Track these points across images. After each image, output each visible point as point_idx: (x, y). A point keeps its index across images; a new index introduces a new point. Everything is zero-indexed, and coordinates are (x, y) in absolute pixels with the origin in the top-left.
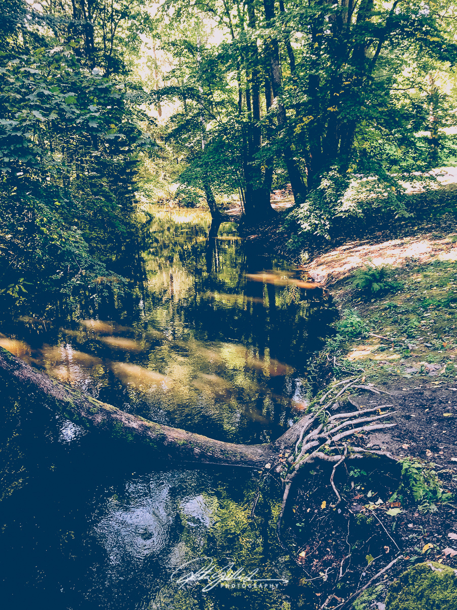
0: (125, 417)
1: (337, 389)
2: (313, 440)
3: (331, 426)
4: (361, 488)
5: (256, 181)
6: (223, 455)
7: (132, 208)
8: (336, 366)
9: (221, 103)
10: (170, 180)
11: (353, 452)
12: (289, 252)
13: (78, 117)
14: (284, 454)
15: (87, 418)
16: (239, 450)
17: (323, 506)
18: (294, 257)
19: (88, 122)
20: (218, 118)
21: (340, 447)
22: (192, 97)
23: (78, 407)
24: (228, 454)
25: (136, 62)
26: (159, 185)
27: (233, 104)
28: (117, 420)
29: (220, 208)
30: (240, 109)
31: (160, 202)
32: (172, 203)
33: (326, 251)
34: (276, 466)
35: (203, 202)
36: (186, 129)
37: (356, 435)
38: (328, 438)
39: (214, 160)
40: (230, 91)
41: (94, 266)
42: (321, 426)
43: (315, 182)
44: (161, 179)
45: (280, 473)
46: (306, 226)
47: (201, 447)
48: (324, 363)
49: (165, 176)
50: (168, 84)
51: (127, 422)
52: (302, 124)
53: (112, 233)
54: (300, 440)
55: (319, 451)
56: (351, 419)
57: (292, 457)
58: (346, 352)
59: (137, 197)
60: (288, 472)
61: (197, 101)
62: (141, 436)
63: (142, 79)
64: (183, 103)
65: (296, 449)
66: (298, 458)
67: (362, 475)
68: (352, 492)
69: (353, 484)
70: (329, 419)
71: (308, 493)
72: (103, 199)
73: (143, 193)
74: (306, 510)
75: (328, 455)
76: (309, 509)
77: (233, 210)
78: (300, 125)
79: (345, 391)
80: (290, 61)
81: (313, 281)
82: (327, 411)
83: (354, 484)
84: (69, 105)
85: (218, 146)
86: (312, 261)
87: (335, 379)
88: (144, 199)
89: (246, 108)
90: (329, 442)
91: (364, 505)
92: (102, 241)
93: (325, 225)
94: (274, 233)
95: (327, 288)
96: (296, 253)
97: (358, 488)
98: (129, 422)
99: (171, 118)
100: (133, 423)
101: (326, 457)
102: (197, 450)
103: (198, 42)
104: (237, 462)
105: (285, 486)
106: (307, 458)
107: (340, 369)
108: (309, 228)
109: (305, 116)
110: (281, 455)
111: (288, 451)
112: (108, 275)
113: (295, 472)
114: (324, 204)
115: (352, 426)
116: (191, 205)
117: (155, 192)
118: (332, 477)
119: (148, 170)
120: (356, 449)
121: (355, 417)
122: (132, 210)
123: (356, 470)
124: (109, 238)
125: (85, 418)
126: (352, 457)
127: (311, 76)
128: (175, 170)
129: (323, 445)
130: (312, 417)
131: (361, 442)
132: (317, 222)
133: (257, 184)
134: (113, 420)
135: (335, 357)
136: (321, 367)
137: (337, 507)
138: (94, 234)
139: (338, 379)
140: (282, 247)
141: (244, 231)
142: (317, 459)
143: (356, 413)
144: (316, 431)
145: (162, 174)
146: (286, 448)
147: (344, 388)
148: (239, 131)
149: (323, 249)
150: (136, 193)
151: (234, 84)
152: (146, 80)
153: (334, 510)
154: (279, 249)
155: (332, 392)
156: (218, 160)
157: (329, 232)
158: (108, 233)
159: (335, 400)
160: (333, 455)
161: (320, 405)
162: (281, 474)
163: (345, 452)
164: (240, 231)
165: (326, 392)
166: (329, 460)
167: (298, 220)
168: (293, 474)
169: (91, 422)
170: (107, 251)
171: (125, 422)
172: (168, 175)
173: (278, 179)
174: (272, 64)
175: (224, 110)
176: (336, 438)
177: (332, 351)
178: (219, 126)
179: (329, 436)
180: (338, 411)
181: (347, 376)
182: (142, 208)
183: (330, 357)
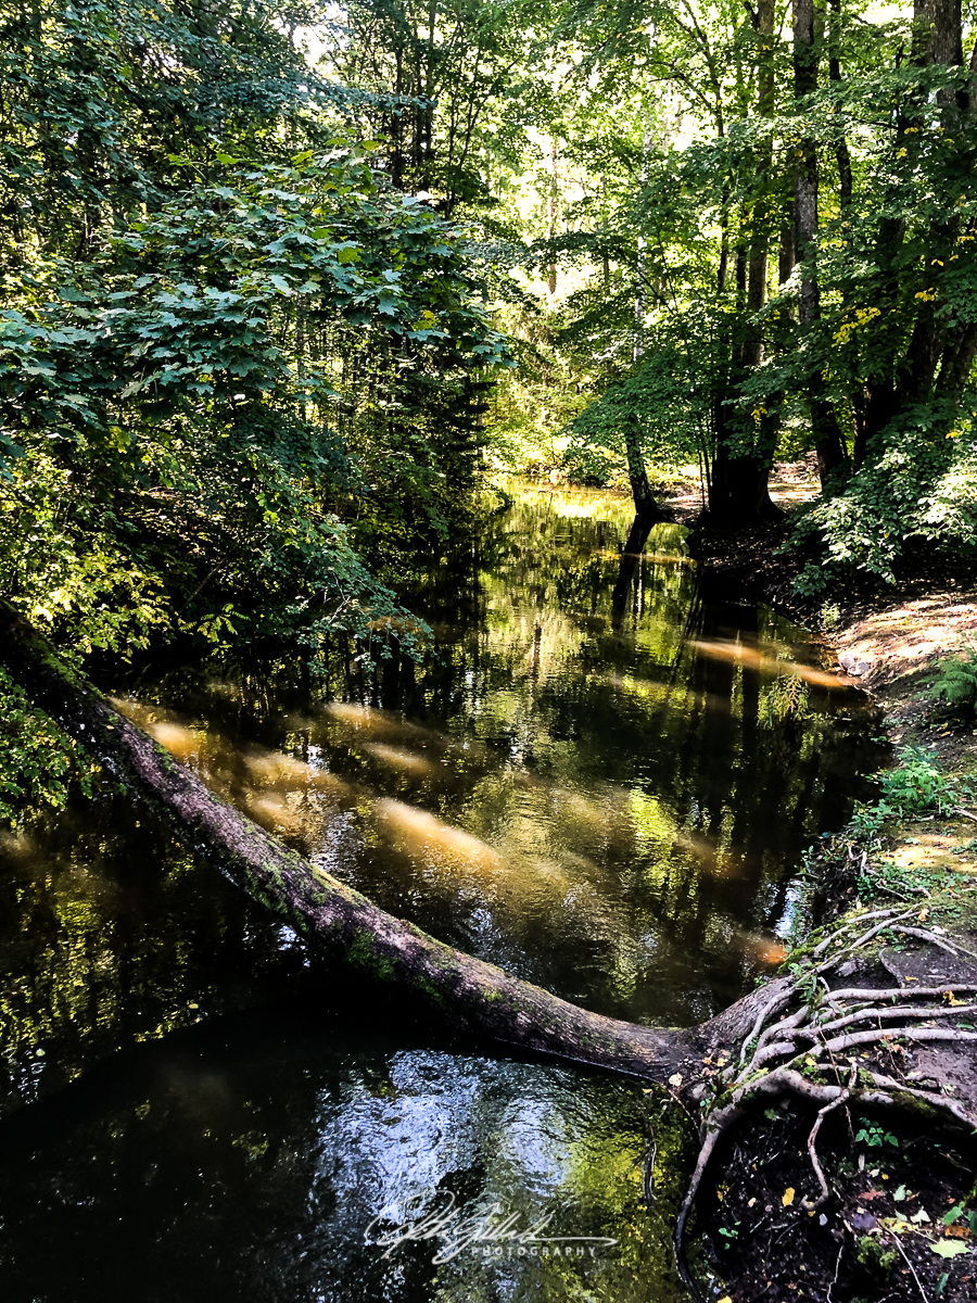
0: (382, 921)
1: (858, 928)
2: (782, 1039)
3: (829, 1013)
4: (880, 1174)
5: (737, 440)
6: (579, 1038)
7: (471, 480)
8: (866, 874)
9: (683, 272)
10: (558, 427)
11: (872, 1085)
12: (798, 600)
13: (359, 291)
14: (715, 1059)
15: (304, 913)
16: (617, 1033)
17: (788, 1198)
18: (807, 614)
19: (377, 303)
20: (671, 304)
21: (842, 1068)
22: (621, 255)
23: (288, 885)
24: (590, 1038)
25: (514, 180)
26: (533, 435)
27: (707, 274)
28: (363, 925)
29: (657, 493)
30: (721, 285)
31: (532, 473)
32: (554, 476)
33: (882, 608)
34: (694, 1083)
35: (620, 478)
36: (601, 322)
37: (885, 1043)
38: (816, 1040)
39: (649, 391)
40: (704, 246)
41: (372, 595)
42: (803, 1010)
43: (869, 451)
44: (538, 424)
45: (699, 1100)
46: (840, 551)
47: (533, 1013)
48: (840, 864)
49: (548, 417)
50: (576, 227)
51: (383, 933)
52: (853, 325)
53: (422, 528)
54: (753, 1034)
55: (791, 1068)
56: (877, 1004)
57: (731, 1070)
58: (891, 844)
59: (485, 458)
60: (714, 1104)
61: (630, 264)
62: (408, 967)
63: (522, 217)
64: (600, 267)
65: (743, 1054)
66: (743, 1075)
67: (887, 1144)
68: (857, 1179)
69: (862, 1162)
70: (826, 997)
71: (755, 1162)
72: (411, 459)
73: (497, 451)
74: (746, 1202)
75: (811, 1081)
76: (753, 1200)
77: (685, 498)
78: (847, 326)
79: (874, 936)
80: (840, 187)
81: (845, 673)
82: (822, 979)
83: (866, 1162)
84: (346, 265)
85: (662, 361)
86: (847, 626)
87: (859, 905)
88: (497, 464)
89: (734, 285)
90: (817, 1050)
91: (882, 1218)
92: (401, 544)
93: (885, 551)
94: (769, 558)
95: (873, 691)
96: (812, 604)
97: (875, 1173)
98: (388, 934)
99: (572, 298)
100: (396, 937)
101: (806, 1085)
102: (523, 1019)
103: (646, 141)
104: (609, 1061)
105: (705, 1134)
106: (762, 1080)
107: (872, 883)
108: (848, 554)
109: (860, 306)
110: (707, 1060)
111: (725, 1053)
112: (397, 615)
113: (733, 1106)
114: (887, 503)
115: (877, 1023)
116: (594, 482)
117: (522, 449)
118: (813, 1135)
119: (515, 403)
120: (879, 1079)
121: (888, 1002)
122: (471, 483)
123: (872, 1130)
124: (416, 539)
125: (300, 911)
126: (867, 1095)
127: (883, 220)
128: (571, 406)
129: (802, 1056)
130: (790, 984)
131: (893, 1064)
132: (867, 542)
133: (738, 445)
134: (356, 923)
135: (865, 854)
136: (832, 872)
137: (819, 1209)
138: (387, 528)
139: (865, 904)
140: (783, 589)
141: (701, 545)
142: (785, 1087)
143: (892, 993)
144: (793, 1020)
145: (543, 412)
146: (721, 1045)
147: (875, 929)
148: (712, 332)
149: (874, 601)
150: (484, 449)
151: (714, 232)
152: (531, 217)
153: (811, 1214)
154: (774, 592)
155: (845, 934)
156: (659, 391)
157: (894, 566)
158: (414, 528)
159: (848, 953)
160: (821, 1083)
161: (814, 960)
162: (702, 1104)
163: (852, 1083)
164: (694, 547)
165: (832, 932)
166: (813, 1092)
167: (824, 532)
168: (726, 1110)
169: (311, 921)
170: (407, 566)
171: (381, 932)
172: (554, 416)
173: (792, 439)
174: (799, 193)
175: (686, 285)
176: (835, 1044)
177: (862, 839)
178: (670, 319)
179: (819, 1036)
180: (852, 980)
181: (887, 901)
182: (493, 481)
183: (856, 851)
